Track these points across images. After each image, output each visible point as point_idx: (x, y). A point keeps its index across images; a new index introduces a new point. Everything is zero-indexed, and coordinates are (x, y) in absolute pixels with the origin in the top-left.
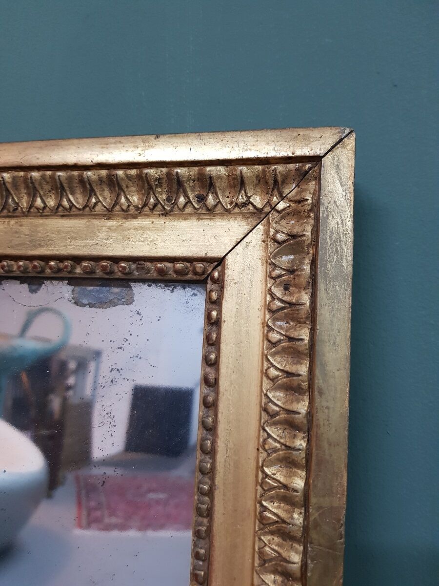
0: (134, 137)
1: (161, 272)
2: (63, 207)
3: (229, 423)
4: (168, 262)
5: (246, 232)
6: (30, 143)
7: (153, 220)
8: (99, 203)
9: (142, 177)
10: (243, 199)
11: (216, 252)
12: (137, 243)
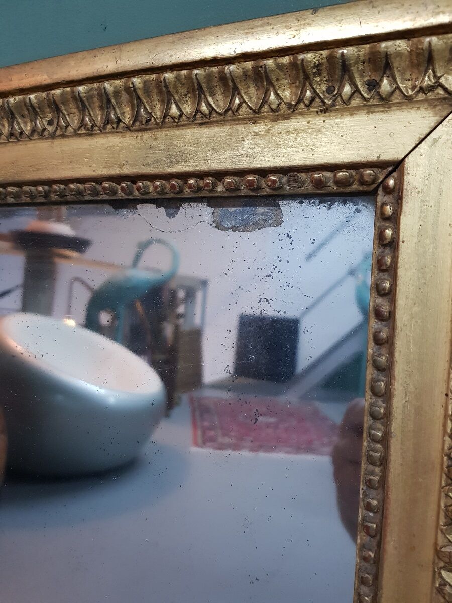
0: (285, 15)
1: (319, 184)
2: (202, 113)
3: (409, 363)
4: (327, 171)
5: (433, 125)
6: (160, 38)
7: (310, 119)
8: (244, 104)
9: (297, 64)
10: (430, 81)
11: (391, 153)
12: (289, 149)
